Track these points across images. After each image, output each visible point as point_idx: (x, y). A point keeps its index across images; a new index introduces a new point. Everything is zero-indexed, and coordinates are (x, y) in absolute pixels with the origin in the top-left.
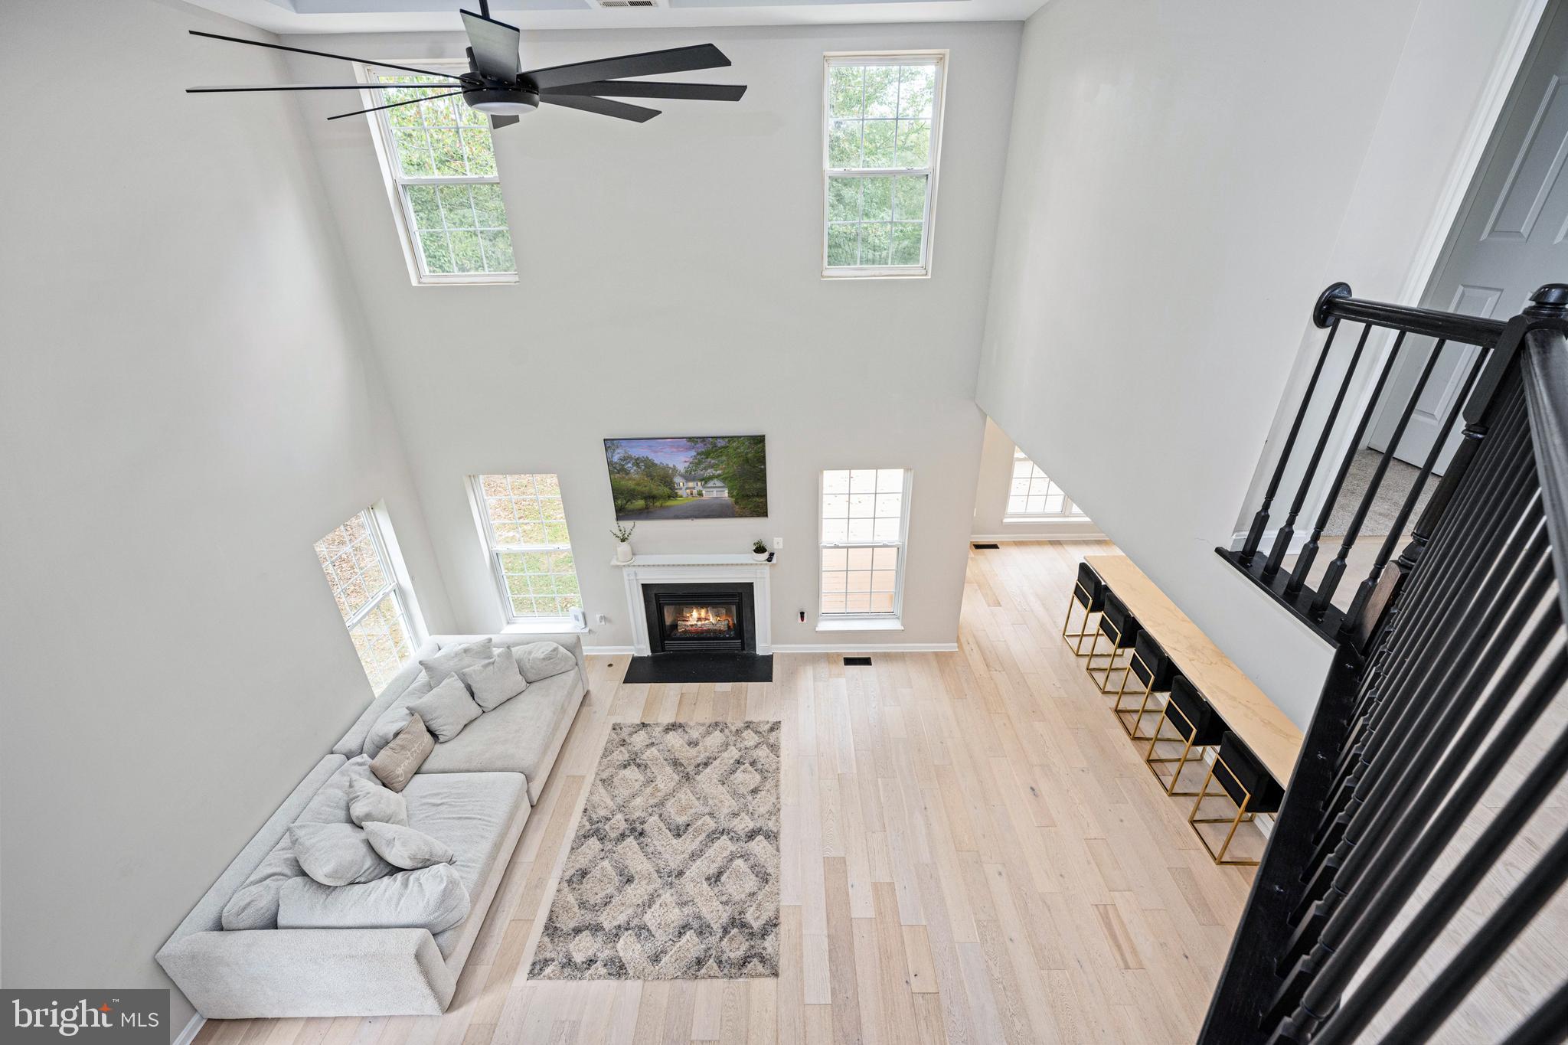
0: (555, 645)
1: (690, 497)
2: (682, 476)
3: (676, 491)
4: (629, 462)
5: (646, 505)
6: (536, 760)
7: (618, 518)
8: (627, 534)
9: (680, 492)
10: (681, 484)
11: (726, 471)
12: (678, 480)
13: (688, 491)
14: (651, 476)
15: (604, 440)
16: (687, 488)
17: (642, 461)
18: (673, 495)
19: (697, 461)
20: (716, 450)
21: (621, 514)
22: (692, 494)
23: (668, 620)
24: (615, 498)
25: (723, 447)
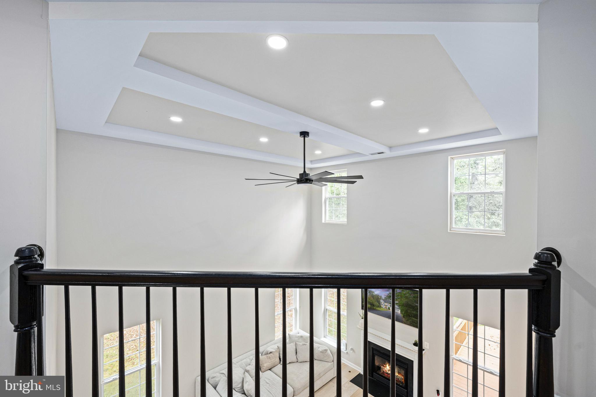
0: (327, 348)
2: (383, 300)
3: (381, 305)
5: (371, 307)
7: (362, 309)
10: (383, 303)
11: (400, 302)
14: (373, 297)
16: (385, 305)
19: (389, 296)
22: (386, 308)
23: (376, 364)
25: (399, 293)
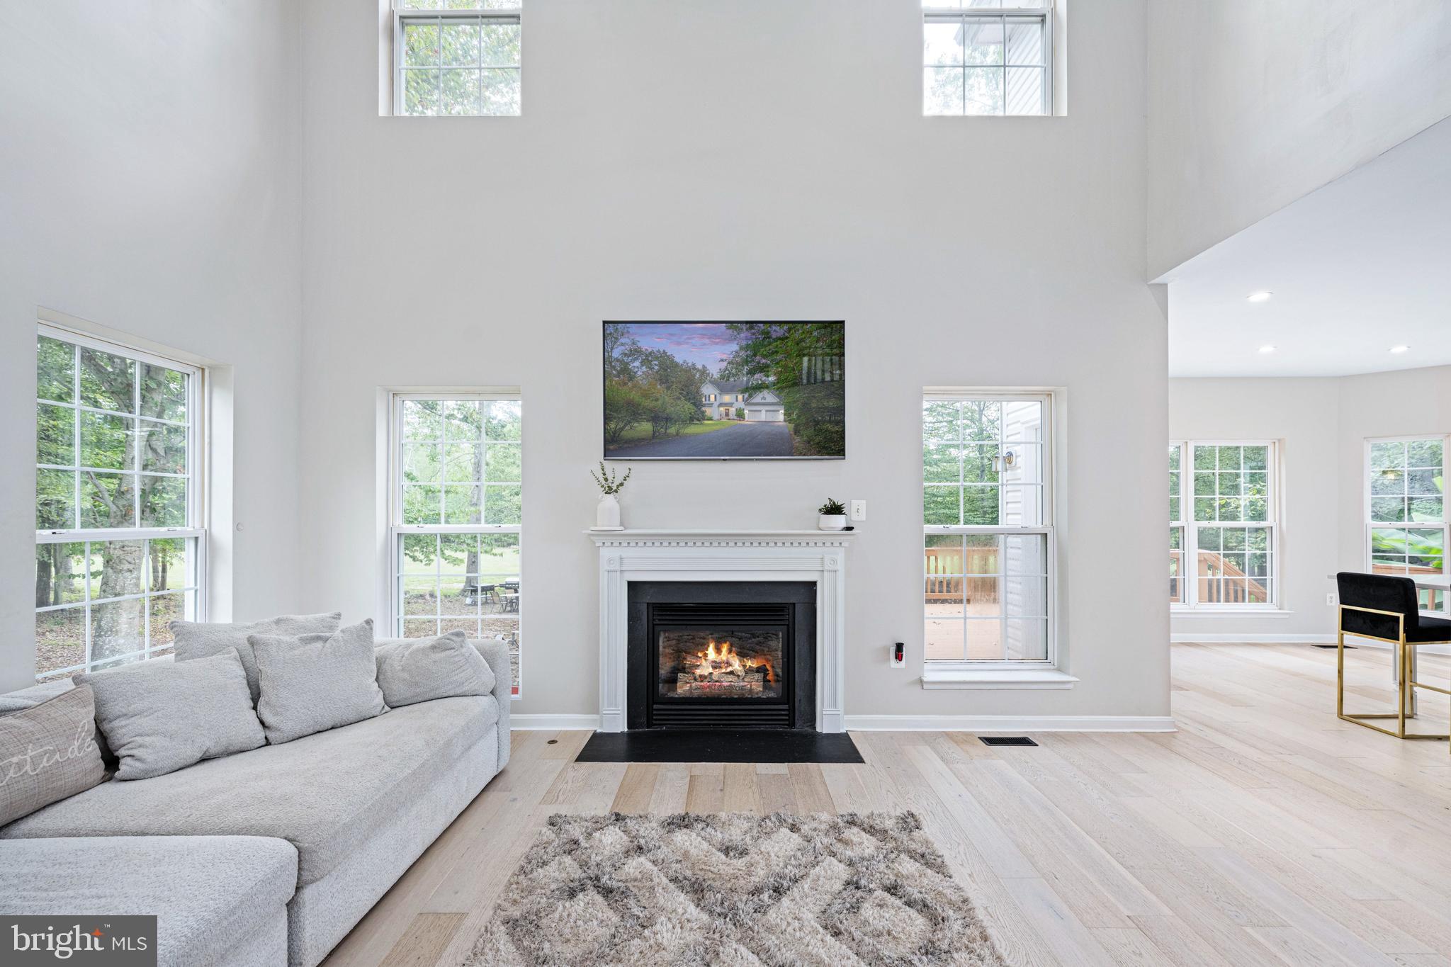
1: (725, 420)
2: (715, 383)
3: (703, 409)
4: (637, 359)
5: (654, 433)
6: (346, 819)
7: (607, 453)
8: (617, 482)
9: (708, 411)
10: (712, 397)
11: (782, 378)
12: (708, 391)
13: (722, 409)
14: (667, 381)
15: (605, 322)
16: (721, 405)
17: (657, 358)
18: (698, 416)
19: (738, 359)
20: (770, 344)
21: (611, 447)
22: (727, 414)
23: (665, 667)
24: (607, 419)
25: (778, 339)
